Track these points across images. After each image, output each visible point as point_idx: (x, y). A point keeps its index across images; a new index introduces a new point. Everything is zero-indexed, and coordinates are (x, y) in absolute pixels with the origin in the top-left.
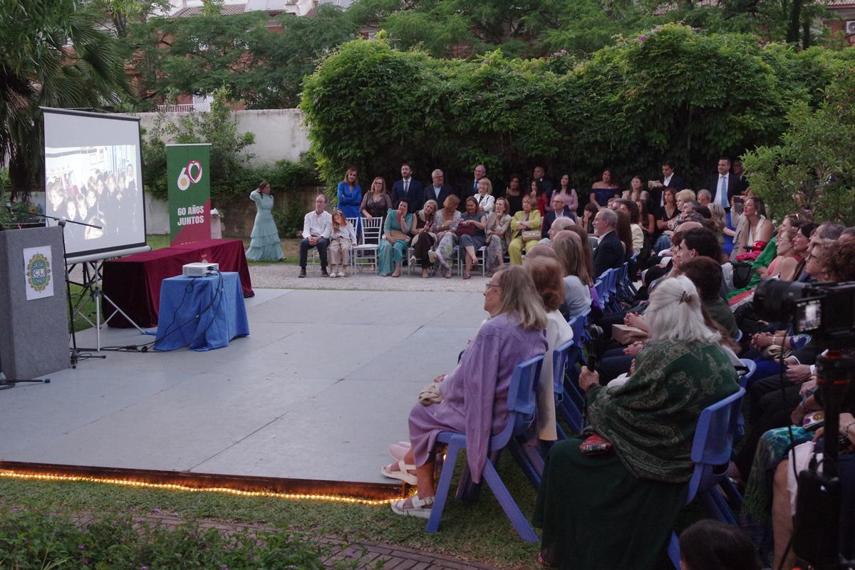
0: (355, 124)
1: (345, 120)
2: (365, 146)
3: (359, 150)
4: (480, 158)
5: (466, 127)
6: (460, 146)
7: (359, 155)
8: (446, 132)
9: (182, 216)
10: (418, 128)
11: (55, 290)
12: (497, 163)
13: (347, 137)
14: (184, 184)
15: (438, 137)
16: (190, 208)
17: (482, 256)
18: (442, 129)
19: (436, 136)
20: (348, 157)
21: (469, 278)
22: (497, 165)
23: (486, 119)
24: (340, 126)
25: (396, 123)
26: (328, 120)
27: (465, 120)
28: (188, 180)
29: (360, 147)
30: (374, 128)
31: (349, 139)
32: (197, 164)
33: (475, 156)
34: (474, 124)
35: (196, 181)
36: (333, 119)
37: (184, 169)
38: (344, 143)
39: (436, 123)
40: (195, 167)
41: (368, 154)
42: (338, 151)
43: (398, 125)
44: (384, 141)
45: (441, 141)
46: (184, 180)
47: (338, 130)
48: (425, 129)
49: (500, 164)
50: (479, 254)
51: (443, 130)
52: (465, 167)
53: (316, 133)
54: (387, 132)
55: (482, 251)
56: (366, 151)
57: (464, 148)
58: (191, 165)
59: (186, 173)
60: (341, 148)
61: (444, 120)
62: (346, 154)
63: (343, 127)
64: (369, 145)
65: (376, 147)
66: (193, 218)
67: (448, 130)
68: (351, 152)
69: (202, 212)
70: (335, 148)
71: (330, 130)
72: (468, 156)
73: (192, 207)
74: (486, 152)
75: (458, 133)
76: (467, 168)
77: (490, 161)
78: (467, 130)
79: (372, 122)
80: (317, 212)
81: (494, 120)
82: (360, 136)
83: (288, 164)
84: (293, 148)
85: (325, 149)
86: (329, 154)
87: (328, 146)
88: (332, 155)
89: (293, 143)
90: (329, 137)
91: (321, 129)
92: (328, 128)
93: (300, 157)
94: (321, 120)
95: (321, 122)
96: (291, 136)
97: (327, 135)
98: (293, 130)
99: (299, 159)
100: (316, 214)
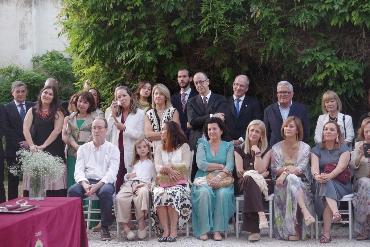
0: (144, 15)
1: (129, 8)
2: (159, 47)
3: (149, 53)
4: (332, 65)
5: (312, 18)
6: (300, 47)
7: (149, 59)
8: (281, 26)
10: (239, 20)
12: (356, 71)
13: (131, 33)
15: (270, 33)
17: (347, 209)
18: (276, 22)
19: (265, 33)
20: (132, 63)
21: (330, 240)
22: (356, 74)
23: (342, 7)
24: (122, 17)
25: (206, 13)
26: (104, 7)
27: (310, 9)
29: (151, 47)
30: (172, 21)
31: (134, 35)
33: (325, 60)
34: (323, 15)
36: (111, 6)
38: (127, 42)
39: (266, 13)
41: (162, 58)
42: (116, 53)
43: (209, 16)
44: (187, 39)
45: (274, 39)
47: (118, 23)
48: (251, 22)
49: (361, 73)
50: (343, 206)
51: (278, 23)
52: (307, 77)
53: (84, 28)
54: (191, 25)
55: (347, 202)
56: (160, 53)
57: (308, 50)
60: (122, 50)
61: (279, 8)
62: (127, 59)
63: (126, 18)
64: (164, 45)
65: (174, 47)
67: (284, 23)
68: (138, 55)
70: (112, 49)
71: (106, 22)
72: (315, 61)
74: (339, 56)
75: (299, 28)
76: (312, 79)
77: (347, 69)
78: (314, 24)
79: (171, 11)
80: (94, 143)
81: (353, 9)
82: (150, 32)
83: (17, 72)
84: (23, 49)
85: (96, 50)
86: (102, 57)
87: (101, 46)
88: (106, 59)
89: (22, 43)
90: (103, 33)
91: (92, 21)
92: (103, 20)
93: (32, 63)
94: (92, 8)
95: (92, 11)
96: (19, 33)
97: (101, 31)
98: (21, 24)
99: (32, 66)
100: (94, 146)
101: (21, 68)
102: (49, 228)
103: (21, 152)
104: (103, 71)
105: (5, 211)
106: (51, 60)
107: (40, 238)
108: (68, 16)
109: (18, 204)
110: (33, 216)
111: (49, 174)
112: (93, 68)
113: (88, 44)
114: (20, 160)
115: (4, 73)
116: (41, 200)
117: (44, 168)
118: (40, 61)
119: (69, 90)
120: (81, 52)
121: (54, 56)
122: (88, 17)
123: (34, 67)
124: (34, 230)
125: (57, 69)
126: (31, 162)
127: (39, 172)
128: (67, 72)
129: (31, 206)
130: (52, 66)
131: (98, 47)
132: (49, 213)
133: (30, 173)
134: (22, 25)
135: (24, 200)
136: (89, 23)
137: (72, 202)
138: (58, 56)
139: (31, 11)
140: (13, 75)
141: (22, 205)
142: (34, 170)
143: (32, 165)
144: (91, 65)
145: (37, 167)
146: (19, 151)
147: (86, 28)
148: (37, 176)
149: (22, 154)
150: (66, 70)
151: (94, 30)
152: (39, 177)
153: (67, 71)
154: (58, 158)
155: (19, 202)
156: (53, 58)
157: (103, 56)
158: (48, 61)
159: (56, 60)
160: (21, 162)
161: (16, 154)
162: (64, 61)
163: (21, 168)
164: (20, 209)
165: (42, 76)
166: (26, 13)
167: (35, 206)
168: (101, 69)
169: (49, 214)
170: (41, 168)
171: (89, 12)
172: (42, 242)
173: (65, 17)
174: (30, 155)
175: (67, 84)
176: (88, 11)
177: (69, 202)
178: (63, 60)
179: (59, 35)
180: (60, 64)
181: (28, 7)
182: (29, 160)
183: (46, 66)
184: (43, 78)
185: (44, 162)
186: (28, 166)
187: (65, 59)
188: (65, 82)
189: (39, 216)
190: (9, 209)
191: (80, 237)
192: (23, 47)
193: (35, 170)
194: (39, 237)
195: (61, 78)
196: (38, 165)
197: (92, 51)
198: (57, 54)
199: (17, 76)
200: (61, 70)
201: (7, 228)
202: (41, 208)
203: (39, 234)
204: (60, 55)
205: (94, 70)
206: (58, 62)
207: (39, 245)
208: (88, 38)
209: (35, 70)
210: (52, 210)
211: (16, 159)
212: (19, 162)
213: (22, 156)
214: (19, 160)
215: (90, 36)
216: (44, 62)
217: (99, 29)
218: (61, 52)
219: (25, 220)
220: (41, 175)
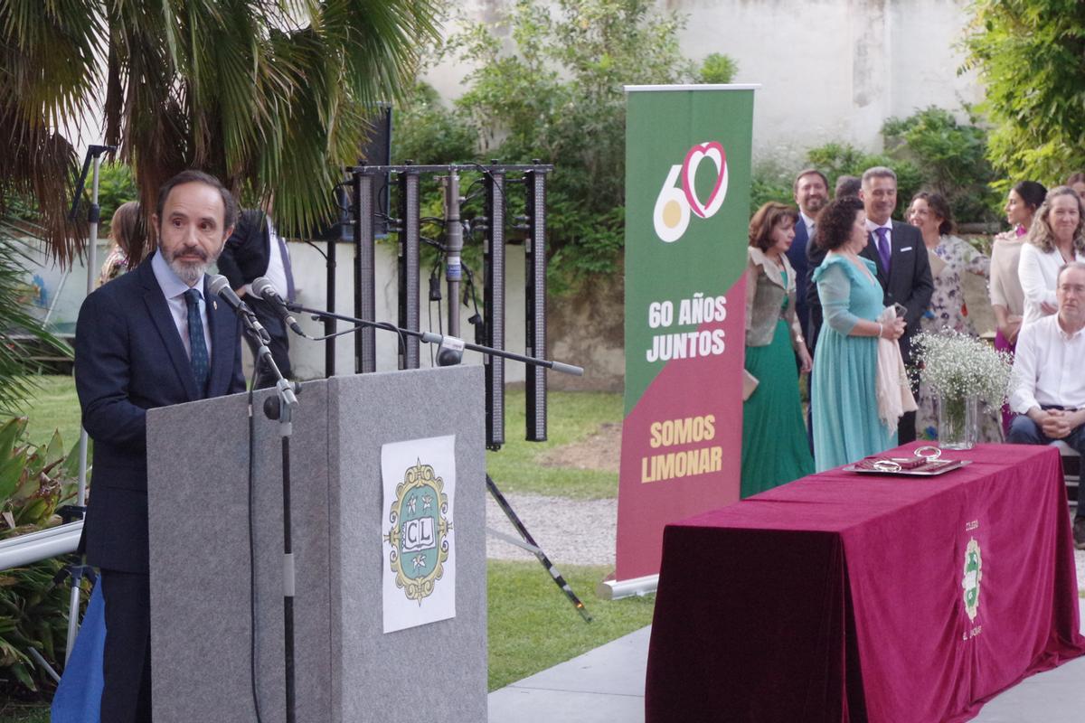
9: (661, 331)
11: (460, 595)
14: (671, 222)
16: (685, 303)
28: (686, 209)
32: (715, 154)
35: (710, 212)
37: (676, 170)
40: (707, 164)
46: (673, 205)
53: (1031, 54)
58: (697, 158)
59: (682, 183)
66: (693, 336)
69: (721, 317)
73: (691, 298)
80: (1060, 324)
83: (849, 158)
84: (861, 106)
85: (1058, 107)
86: (1069, 122)
87: (1068, 98)
88: (1081, 128)
89: (859, 91)
90: (1077, 67)
91: (1049, 39)
92: (1078, 36)
93: (882, 137)
94: (1051, 8)
95: (1050, 15)
96: (855, 69)
97: (1071, 60)
98: (859, 48)
99: (882, 145)
100: (1060, 329)
101: (857, 148)
102: (994, 514)
103: (922, 339)
104: (1072, 155)
105: (894, 470)
106: (926, 130)
107: (975, 533)
108: (989, 26)
109: (919, 455)
110: (962, 485)
111: (987, 390)
112: (1047, 149)
113: (1037, 92)
114: (919, 356)
115: (819, 160)
116: (966, 448)
117: (975, 376)
118: (904, 133)
119: (967, 199)
120: (1021, 109)
121: (934, 121)
122: (1041, 28)
123: (886, 148)
124: (963, 518)
125: (942, 151)
126: (944, 361)
127: (962, 384)
128: (966, 159)
129: (949, 461)
130: (930, 145)
131: (1061, 99)
132: (994, 479)
133: (943, 386)
134: (861, 50)
135: (931, 447)
136: (1043, 42)
137: (1041, 455)
138: (943, 120)
139: (882, 16)
140: (838, 164)
141: (929, 459)
142: (952, 381)
143: (947, 368)
144: (1038, 141)
145: (959, 373)
146: (916, 337)
147: (1034, 54)
148: (959, 392)
149: (923, 344)
150: (962, 153)
151: (1053, 58)
152: (963, 395)
153: (965, 156)
154: (1006, 354)
155: (922, 453)
156: (932, 126)
157: (1072, 121)
158: (920, 132)
159: (940, 129)
160: (921, 362)
161: (909, 343)
162: (959, 134)
163: (921, 376)
164: (926, 467)
165: (906, 167)
166: (871, 22)
167: (960, 462)
168: (1068, 151)
169: (994, 481)
170: (968, 377)
171: (1045, 16)
172: (980, 543)
173: (983, 29)
174: (942, 346)
175: (964, 186)
176: (1041, 16)
177: (1034, 457)
178: (955, 130)
179: (959, 73)
180: (949, 138)
181: (876, 7)
182: (942, 357)
183: (914, 145)
184: (910, 173)
185: (975, 362)
186: (938, 371)
187: (960, 129)
188: (960, 181)
189: (973, 485)
190: (905, 466)
191: (1055, 536)
192: (862, 101)
193: (954, 380)
194: (972, 532)
195: (951, 170)
196: (963, 368)
197: (1047, 110)
198: (941, 116)
199: (849, 166)
200: (951, 153)
201: (911, 508)
202: (973, 466)
203: (973, 525)
204: (947, 118)
205: (1050, 154)
206: (945, 135)
207: (972, 551)
208: (1039, 77)
209: (890, 152)
210: (999, 473)
211: (910, 354)
212: (917, 362)
213: (924, 347)
214: (916, 357)
215: (1042, 74)
216: (911, 135)
217: (1066, 57)
218: (949, 112)
219: (944, 493)
220: (969, 392)
